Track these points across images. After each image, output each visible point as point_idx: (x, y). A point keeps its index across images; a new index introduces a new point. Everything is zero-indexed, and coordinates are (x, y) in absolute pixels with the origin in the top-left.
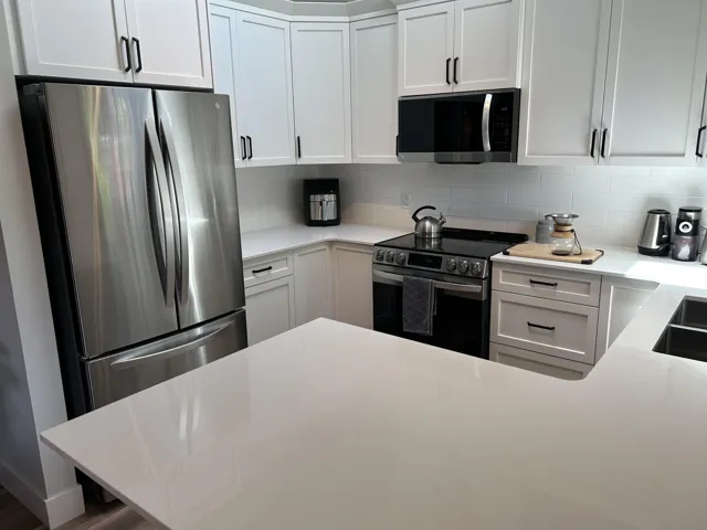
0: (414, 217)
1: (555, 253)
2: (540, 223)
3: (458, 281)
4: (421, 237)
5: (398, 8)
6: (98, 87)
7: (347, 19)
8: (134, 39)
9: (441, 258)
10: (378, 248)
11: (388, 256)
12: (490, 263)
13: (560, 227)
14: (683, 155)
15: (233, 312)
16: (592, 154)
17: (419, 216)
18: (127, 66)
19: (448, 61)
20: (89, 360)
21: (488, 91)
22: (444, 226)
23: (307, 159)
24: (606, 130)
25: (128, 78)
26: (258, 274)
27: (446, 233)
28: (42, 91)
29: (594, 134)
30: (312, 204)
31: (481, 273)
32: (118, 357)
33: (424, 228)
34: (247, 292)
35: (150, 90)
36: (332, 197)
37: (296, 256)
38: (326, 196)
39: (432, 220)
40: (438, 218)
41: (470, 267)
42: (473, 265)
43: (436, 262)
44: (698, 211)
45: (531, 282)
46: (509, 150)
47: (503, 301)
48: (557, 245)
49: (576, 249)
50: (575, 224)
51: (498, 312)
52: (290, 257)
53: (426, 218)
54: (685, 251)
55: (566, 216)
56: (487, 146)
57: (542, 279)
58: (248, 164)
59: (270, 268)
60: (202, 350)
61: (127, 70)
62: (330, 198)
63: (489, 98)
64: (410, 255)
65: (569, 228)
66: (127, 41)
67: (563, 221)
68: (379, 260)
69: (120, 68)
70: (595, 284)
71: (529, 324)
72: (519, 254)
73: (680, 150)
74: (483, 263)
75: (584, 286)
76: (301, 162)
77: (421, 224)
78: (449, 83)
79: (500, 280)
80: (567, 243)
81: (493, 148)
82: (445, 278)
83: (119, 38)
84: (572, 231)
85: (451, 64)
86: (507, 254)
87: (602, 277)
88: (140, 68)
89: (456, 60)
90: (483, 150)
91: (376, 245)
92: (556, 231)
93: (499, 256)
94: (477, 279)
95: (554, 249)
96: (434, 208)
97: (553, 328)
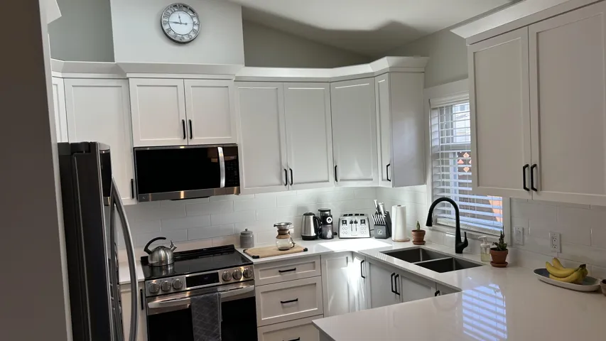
0: (146, 250)
1: (281, 249)
2: (244, 234)
3: (233, 287)
5: (129, 75)
9: (217, 274)
10: (153, 282)
14: (328, 181)
17: (151, 248)
19: (184, 121)
21: (219, 145)
22: (176, 251)
24: (291, 169)
31: (252, 275)
33: (160, 257)
39: (165, 249)
40: (169, 246)
44: (330, 211)
45: (280, 271)
47: (263, 293)
53: (158, 249)
54: (329, 234)
55: (283, 224)
56: (223, 183)
57: (287, 267)
63: (220, 150)
67: (283, 227)
68: (154, 293)
70: (317, 262)
71: (282, 303)
73: (326, 179)
74: (251, 267)
75: (312, 264)
77: (155, 255)
78: (186, 139)
79: (259, 277)
81: (227, 185)
84: (289, 233)
85: (186, 124)
86: (257, 258)
87: (320, 256)
89: (190, 121)
90: (219, 187)
94: (248, 281)
96: (164, 238)
97: (297, 300)
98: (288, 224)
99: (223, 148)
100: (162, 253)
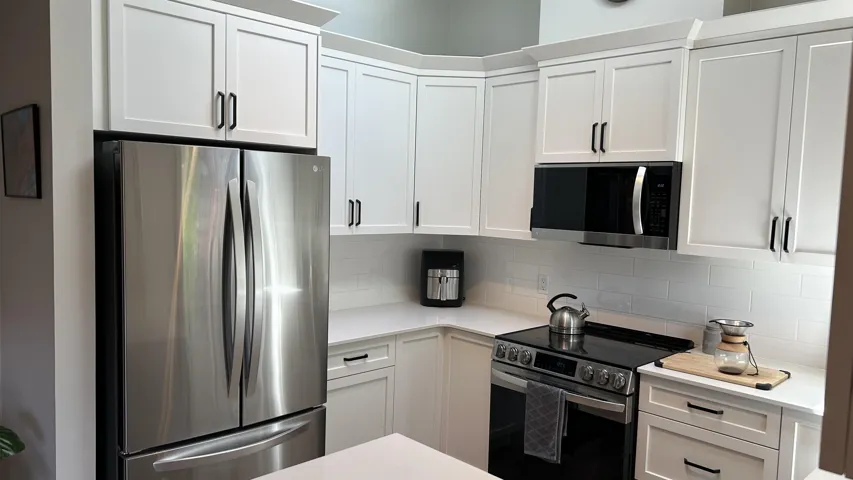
0: (550, 305)
1: (724, 371)
2: (708, 328)
3: (596, 394)
4: (557, 332)
5: (540, 64)
6: (195, 147)
7: (483, 74)
8: (231, 95)
9: (576, 363)
10: (500, 341)
11: (511, 353)
12: (638, 376)
13: (729, 337)
15: (311, 409)
16: (772, 247)
17: (557, 305)
18: (220, 123)
19: (594, 126)
20: (128, 456)
21: (642, 163)
22: (587, 319)
23: (426, 228)
24: (790, 219)
25: (221, 136)
26: (349, 363)
27: (589, 329)
28: (119, 149)
29: (774, 222)
30: (430, 281)
31: (624, 387)
32: (162, 456)
33: (561, 321)
34: (330, 386)
35: (239, 150)
36: (455, 273)
37: (400, 343)
38: (448, 271)
39: (572, 312)
40: (580, 309)
41: (610, 379)
42: (614, 376)
43: (570, 367)
45: (690, 405)
46: (666, 234)
47: (652, 427)
48: (724, 360)
49: (751, 368)
50: (749, 335)
51: (647, 442)
52: (392, 344)
53: (564, 309)
55: (737, 323)
56: (639, 228)
57: (704, 403)
58: (355, 231)
59: (366, 356)
60: (278, 450)
61: (220, 127)
62: (452, 274)
63: (642, 172)
64: (538, 354)
65: (741, 340)
66: (223, 97)
67: (732, 330)
68: (499, 356)
69: (212, 125)
70: (773, 418)
71: (686, 462)
72: (675, 367)
74: (627, 374)
75: (761, 419)
76: (419, 231)
77: (558, 315)
78: (595, 151)
79: (649, 398)
80: (739, 360)
81: (647, 231)
82: (580, 389)
83: (216, 93)
84: (745, 343)
85: (598, 130)
86: (660, 365)
87: (782, 409)
88: (235, 125)
89: (604, 125)
90: (634, 233)
91: (497, 337)
92: (723, 341)
93: (649, 368)
94: (619, 394)
95: (722, 364)
96: (575, 297)
97: (718, 471)
98: (748, 325)
99: (648, 168)
100: (566, 316)
